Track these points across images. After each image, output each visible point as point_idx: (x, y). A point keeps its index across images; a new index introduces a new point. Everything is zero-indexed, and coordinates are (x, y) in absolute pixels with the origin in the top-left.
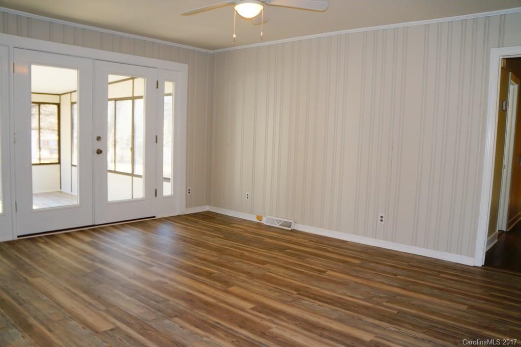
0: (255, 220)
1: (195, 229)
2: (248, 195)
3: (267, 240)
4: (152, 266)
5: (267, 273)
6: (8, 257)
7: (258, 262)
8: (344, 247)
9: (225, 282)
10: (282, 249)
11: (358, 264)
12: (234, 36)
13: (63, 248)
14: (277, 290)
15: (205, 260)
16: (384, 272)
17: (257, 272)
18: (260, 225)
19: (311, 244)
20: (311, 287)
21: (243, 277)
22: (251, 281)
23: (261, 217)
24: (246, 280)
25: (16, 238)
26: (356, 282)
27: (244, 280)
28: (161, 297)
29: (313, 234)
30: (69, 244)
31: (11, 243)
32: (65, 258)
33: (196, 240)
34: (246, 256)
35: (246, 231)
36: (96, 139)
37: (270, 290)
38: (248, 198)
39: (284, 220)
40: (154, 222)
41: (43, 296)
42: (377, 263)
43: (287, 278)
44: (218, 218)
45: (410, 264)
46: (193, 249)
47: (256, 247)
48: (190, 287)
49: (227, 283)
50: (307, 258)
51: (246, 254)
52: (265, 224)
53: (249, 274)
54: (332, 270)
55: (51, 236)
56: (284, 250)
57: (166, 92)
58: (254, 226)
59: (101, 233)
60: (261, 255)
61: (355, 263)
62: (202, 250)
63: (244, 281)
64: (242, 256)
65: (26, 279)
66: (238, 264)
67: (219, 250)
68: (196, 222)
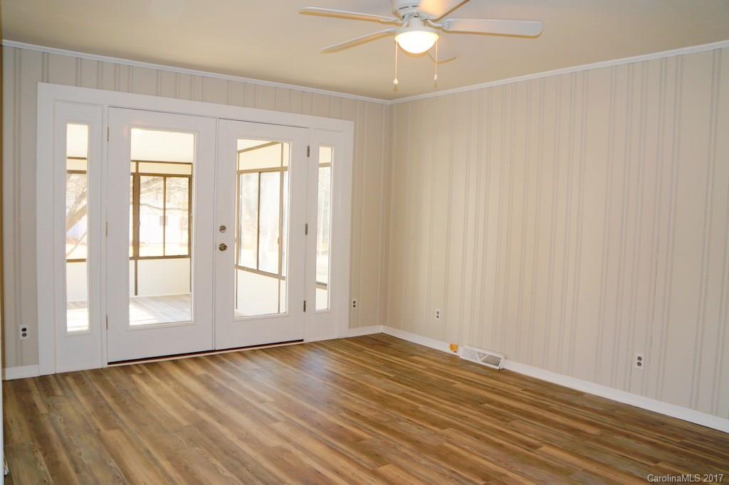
0: (448, 350)
1: (356, 362)
2: (438, 313)
3: (459, 385)
4: (276, 421)
5: (447, 445)
6: (87, 394)
7: (435, 423)
8: (576, 402)
9: (377, 455)
10: (477, 402)
11: (594, 435)
12: (396, 82)
13: (163, 385)
14: (454, 475)
15: (357, 415)
16: (636, 454)
17: (430, 441)
18: (453, 360)
19: (526, 395)
20: (510, 474)
21: (406, 448)
22: (416, 457)
23: (457, 346)
24: (410, 453)
25: (106, 366)
26: (584, 470)
27: (406, 454)
28: (275, 476)
29: (532, 378)
30: (172, 378)
31: (97, 373)
32: (160, 402)
33: (353, 381)
34: (420, 412)
35: (430, 369)
36: (218, 228)
37: (443, 474)
38: (438, 317)
39: (489, 353)
40: (299, 348)
41: (112, 460)
42: (628, 436)
43: (475, 455)
44: (394, 345)
45: (684, 440)
46: (344, 395)
47: (438, 396)
48: (322, 461)
49: (378, 458)
50: (513, 419)
51: (422, 407)
52: (461, 357)
53: (416, 443)
54: (550, 445)
55: (152, 365)
56: (481, 403)
57: (322, 161)
58: (444, 361)
59: (220, 362)
60: (444, 411)
61: (590, 434)
62: (357, 398)
63: (406, 457)
64: (413, 412)
65: (99, 430)
66: (404, 425)
67: (382, 400)
68: (360, 351)
